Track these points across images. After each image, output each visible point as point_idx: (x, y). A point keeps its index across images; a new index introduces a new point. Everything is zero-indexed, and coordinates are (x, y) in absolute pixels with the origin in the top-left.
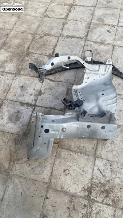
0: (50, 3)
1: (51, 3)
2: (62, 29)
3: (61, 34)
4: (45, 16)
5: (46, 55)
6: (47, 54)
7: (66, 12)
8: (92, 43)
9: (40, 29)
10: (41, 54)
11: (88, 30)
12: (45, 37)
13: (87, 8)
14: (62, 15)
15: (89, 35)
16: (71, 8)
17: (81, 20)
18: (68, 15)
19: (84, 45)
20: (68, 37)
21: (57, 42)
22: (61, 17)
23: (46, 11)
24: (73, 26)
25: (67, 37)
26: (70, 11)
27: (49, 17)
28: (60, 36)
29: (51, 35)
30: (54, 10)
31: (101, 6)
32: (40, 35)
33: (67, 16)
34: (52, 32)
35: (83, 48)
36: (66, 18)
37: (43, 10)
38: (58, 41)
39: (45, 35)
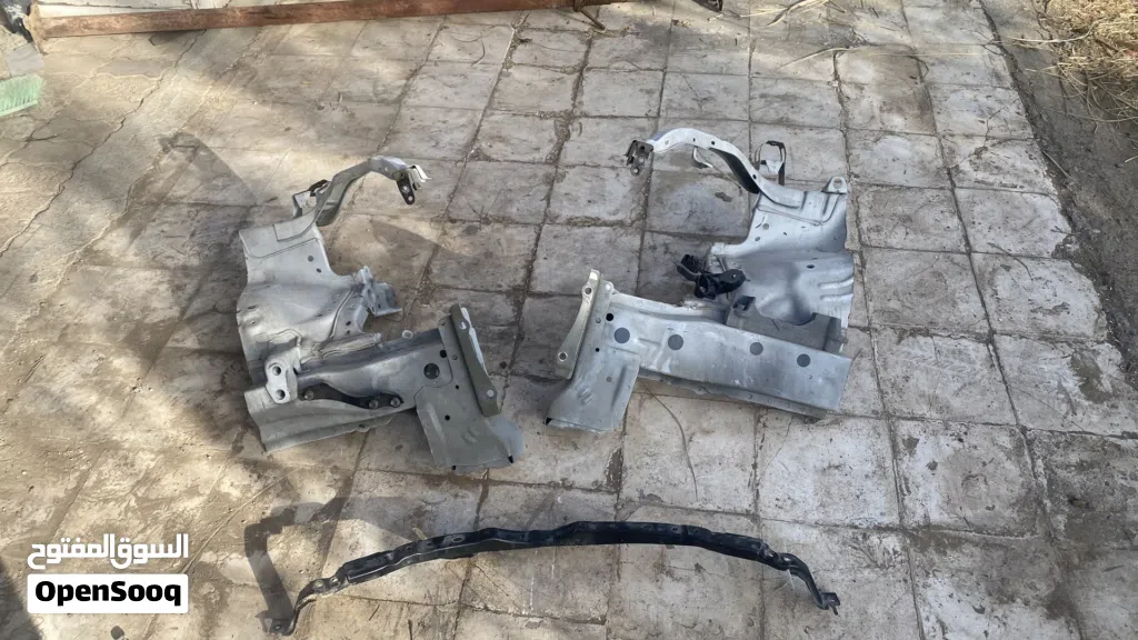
0: (485, 111)
1: (489, 112)
2: (548, 198)
3: (546, 215)
4: (476, 157)
5: (500, 292)
6: (505, 288)
7: (551, 141)
8: (669, 239)
9: (462, 200)
10: (478, 288)
11: (647, 198)
12: (486, 229)
13: (626, 123)
14: (537, 149)
15: (652, 211)
16: (567, 126)
17: (612, 163)
18: (560, 149)
19: (641, 250)
20: (575, 224)
21: (536, 245)
22: (537, 156)
23: (474, 139)
24: (588, 185)
25: (571, 222)
26: (568, 137)
27: (488, 159)
28: (543, 223)
29: (506, 221)
30: (503, 134)
31: (676, 114)
32: (467, 224)
33: (559, 154)
34: (513, 211)
35: (639, 258)
36: (555, 160)
37: (462, 137)
38: (538, 239)
39: (486, 221)
